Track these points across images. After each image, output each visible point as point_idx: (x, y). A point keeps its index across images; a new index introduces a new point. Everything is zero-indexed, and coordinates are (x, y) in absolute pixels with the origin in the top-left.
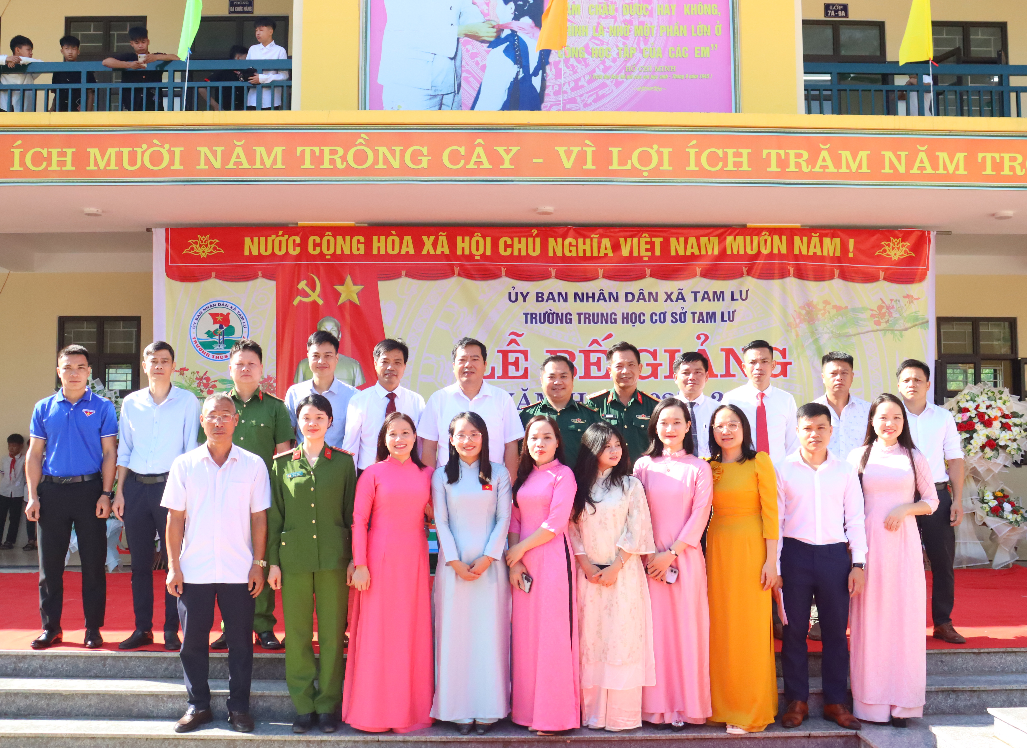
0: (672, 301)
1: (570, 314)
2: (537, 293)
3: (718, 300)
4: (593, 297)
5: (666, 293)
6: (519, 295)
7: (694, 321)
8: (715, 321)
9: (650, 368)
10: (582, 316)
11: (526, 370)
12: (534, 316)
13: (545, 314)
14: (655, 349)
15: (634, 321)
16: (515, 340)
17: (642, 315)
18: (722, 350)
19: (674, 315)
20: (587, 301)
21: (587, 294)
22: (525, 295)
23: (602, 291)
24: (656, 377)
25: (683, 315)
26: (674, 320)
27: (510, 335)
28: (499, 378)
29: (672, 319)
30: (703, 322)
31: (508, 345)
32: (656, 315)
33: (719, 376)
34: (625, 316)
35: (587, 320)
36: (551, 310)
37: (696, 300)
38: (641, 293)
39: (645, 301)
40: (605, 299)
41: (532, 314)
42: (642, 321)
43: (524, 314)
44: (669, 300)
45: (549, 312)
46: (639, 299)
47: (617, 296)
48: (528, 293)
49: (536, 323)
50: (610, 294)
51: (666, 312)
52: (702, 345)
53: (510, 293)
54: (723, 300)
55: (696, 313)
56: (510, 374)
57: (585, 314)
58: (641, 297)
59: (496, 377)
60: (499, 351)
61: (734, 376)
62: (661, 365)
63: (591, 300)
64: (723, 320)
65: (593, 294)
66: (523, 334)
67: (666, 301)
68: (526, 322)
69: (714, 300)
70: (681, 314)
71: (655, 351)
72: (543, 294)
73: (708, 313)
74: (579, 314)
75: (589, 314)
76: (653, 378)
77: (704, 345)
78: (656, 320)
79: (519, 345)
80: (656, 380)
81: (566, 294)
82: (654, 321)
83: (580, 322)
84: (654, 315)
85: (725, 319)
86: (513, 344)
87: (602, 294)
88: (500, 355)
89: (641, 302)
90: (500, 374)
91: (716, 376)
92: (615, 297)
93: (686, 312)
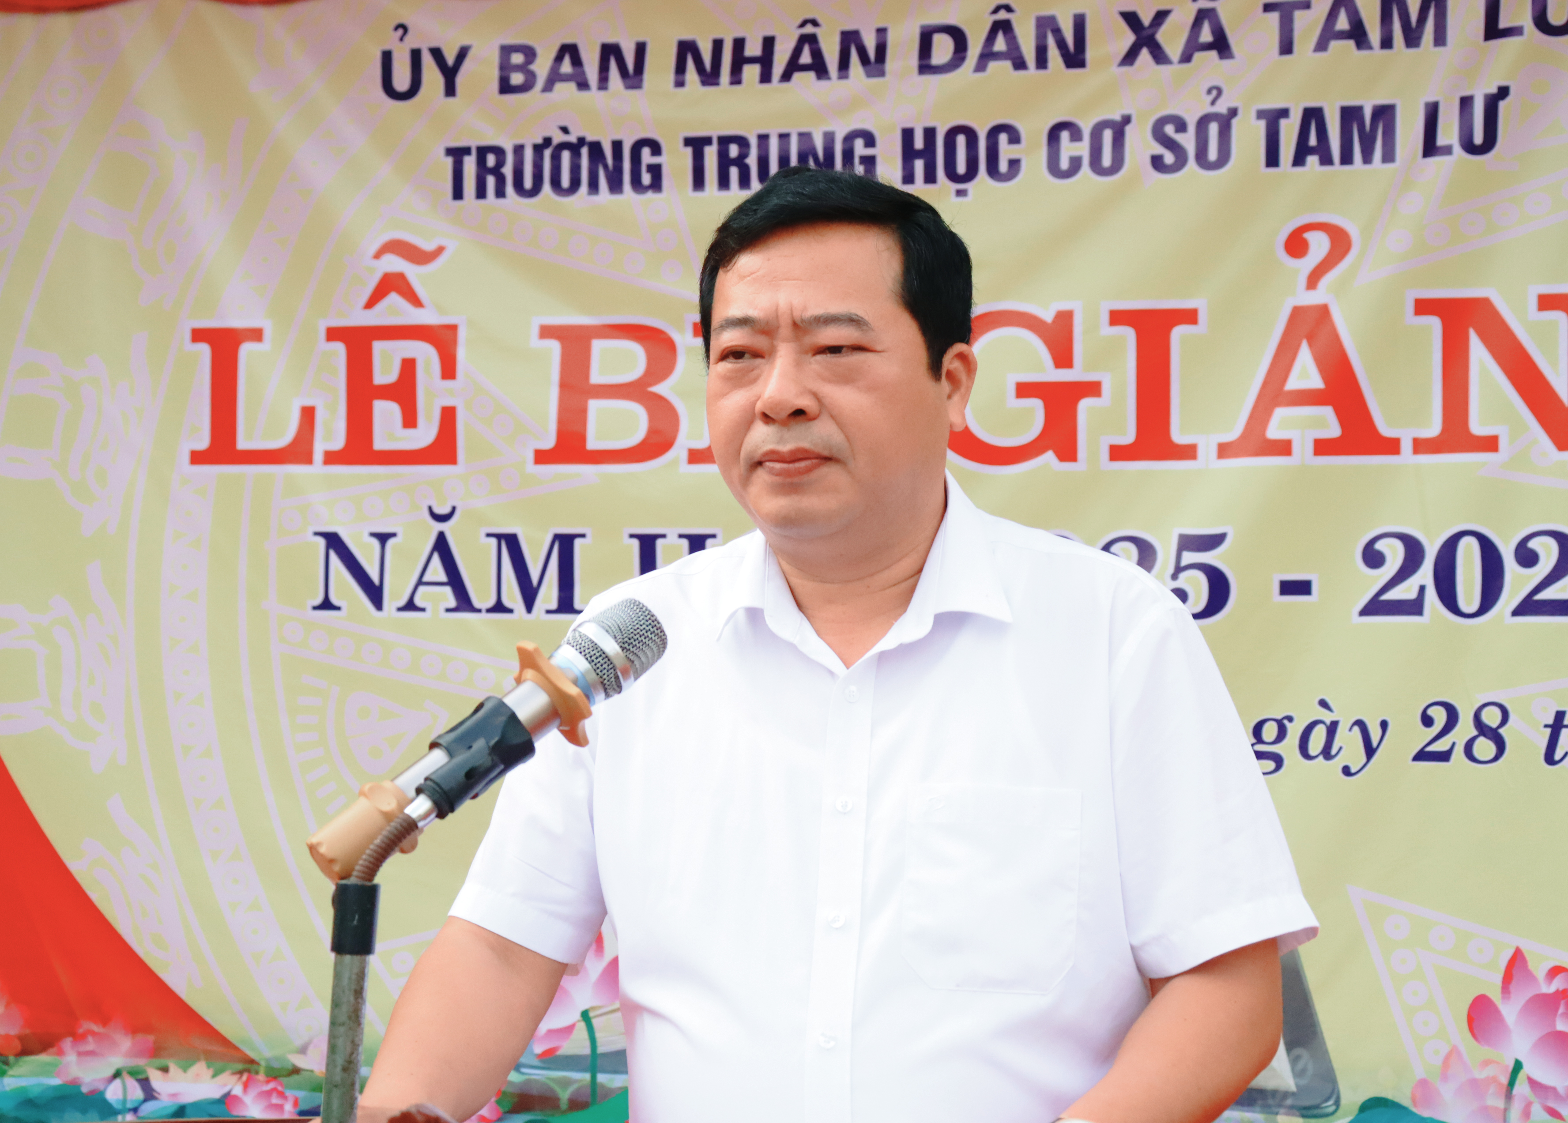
0: (1159, 56)
1: (656, 149)
2: (507, 50)
3: (1412, 39)
4: (766, 61)
5: (1131, 19)
6: (428, 61)
7: (1272, 159)
8: (1389, 156)
9: (1036, 407)
10: (711, 154)
11: (448, 416)
12: (491, 160)
13: (538, 149)
14: (1065, 306)
15: (961, 168)
16: (401, 277)
17: (1003, 138)
18: (1423, 307)
19: (1169, 129)
20: (736, 78)
21: (739, 44)
22: (450, 60)
23: (809, 29)
24: (1068, 453)
25: (1214, 128)
26: (1169, 158)
27: (378, 256)
28: (331, 458)
29: (1159, 149)
30: (1326, 160)
31: (371, 304)
32: (1076, 135)
33: (1406, 446)
34: (919, 143)
35: (734, 172)
36: (565, 130)
37: (1287, 48)
38: (1002, 27)
39: (1020, 64)
40: (819, 68)
41: (483, 152)
42: (1003, 167)
43: (450, 152)
44: (1145, 54)
45: (558, 138)
46: (987, 56)
47: (881, 49)
48: (462, 54)
49: (500, 193)
50: (849, 39)
51: (1127, 120)
52: (1313, 281)
53: (387, 58)
54: (1440, 39)
55: (1284, 113)
56: (380, 443)
57: (724, 141)
58: (1000, 44)
59: (318, 456)
60: (333, 334)
61: (1490, 444)
62: (1092, 389)
63: (751, 72)
64: (1430, 148)
65: (769, 43)
66: (440, 250)
67: (1130, 57)
68: (458, 194)
69: (1387, 43)
70: (1203, 122)
71: (1065, 319)
72: (530, 53)
73: (1350, 115)
74: (697, 144)
75: (742, 142)
76: (1049, 457)
77: (1327, 280)
78: (1076, 164)
79: (416, 301)
80: (1068, 466)
81: (641, 49)
82: (1064, 164)
83: (699, 182)
84: (1065, 135)
85: (1441, 141)
86: (394, 299)
87: (810, 40)
88: (339, 349)
89: (1000, 68)
90: (338, 442)
91: (1391, 447)
92: (872, 53)
93: (1233, 112)
